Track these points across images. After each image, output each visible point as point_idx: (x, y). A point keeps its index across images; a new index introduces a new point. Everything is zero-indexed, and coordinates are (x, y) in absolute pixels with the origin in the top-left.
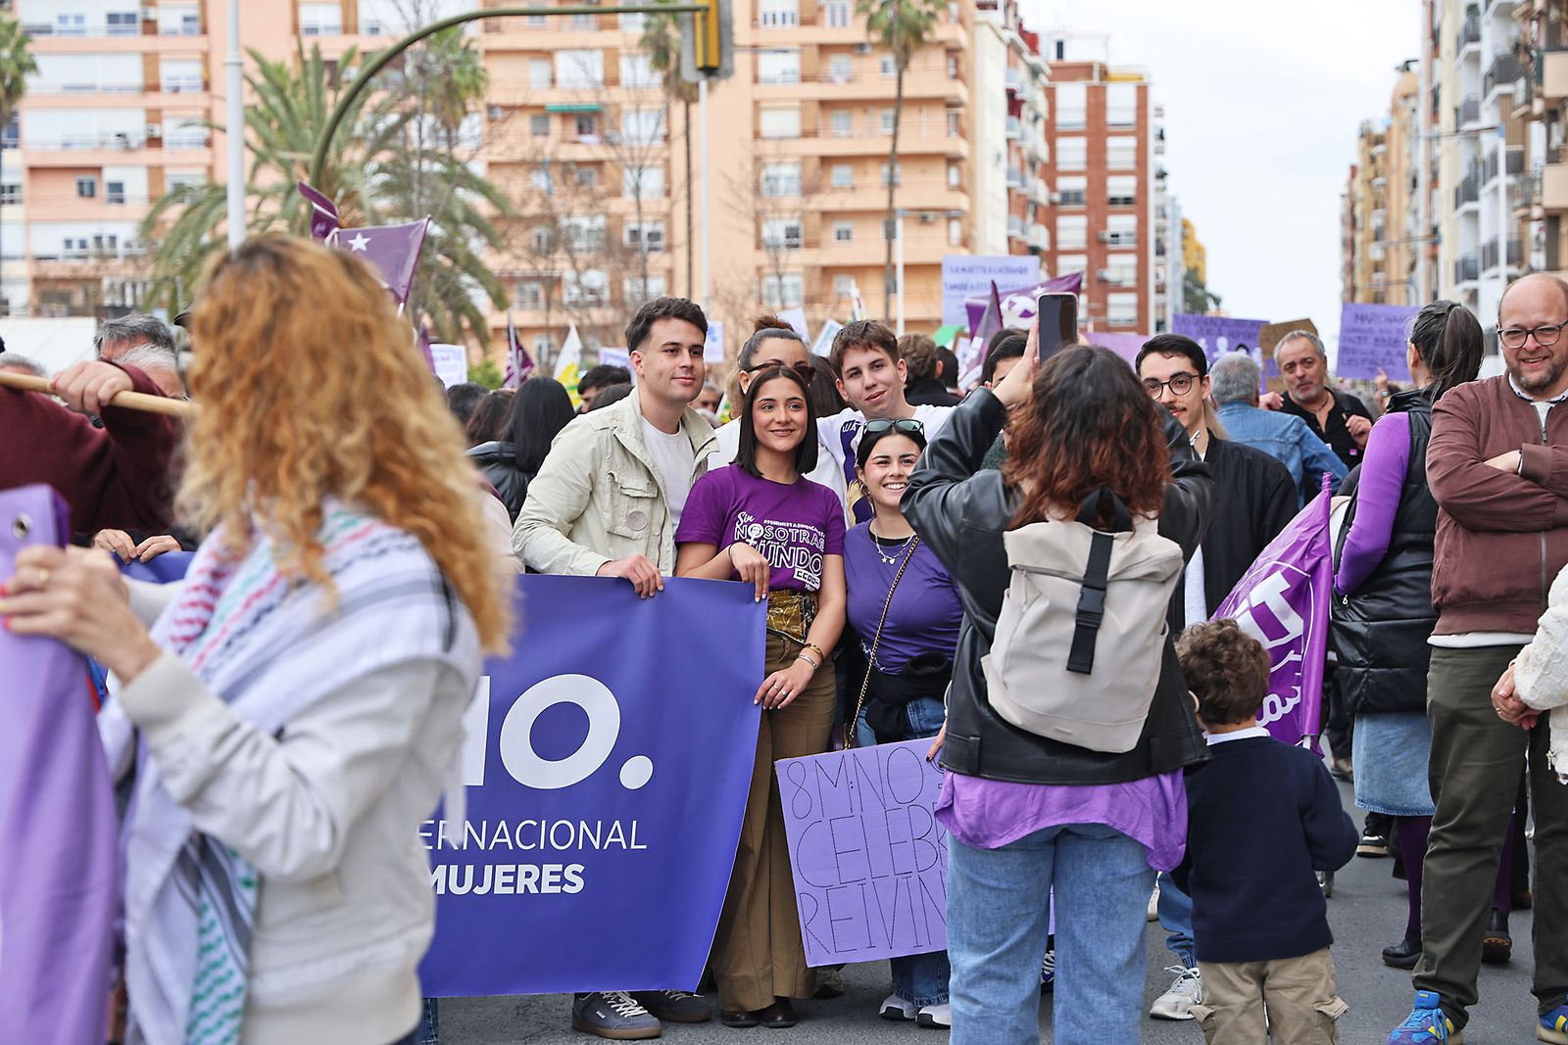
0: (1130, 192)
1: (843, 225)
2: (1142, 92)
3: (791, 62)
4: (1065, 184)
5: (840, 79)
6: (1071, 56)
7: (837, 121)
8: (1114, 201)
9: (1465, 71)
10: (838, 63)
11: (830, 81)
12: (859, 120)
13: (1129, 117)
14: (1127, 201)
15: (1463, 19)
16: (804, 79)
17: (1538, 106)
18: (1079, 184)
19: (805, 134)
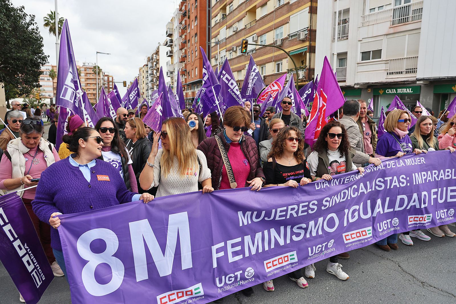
0: (112, 87)
1: (89, 90)
2: (113, 78)
3: (84, 74)
4: (105, 86)
5: (88, 76)
6: (105, 74)
7: (88, 80)
8: (110, 88)
9: (147, 80)
10: (88, 75)
11: (87, 76)
12: (90, 80)
13: (112, 80)
14: (111, 88)
15: (147, 76)
16: (85, 76)
17: (156, 85)
18: (107, 86)
19: (85, 81)
